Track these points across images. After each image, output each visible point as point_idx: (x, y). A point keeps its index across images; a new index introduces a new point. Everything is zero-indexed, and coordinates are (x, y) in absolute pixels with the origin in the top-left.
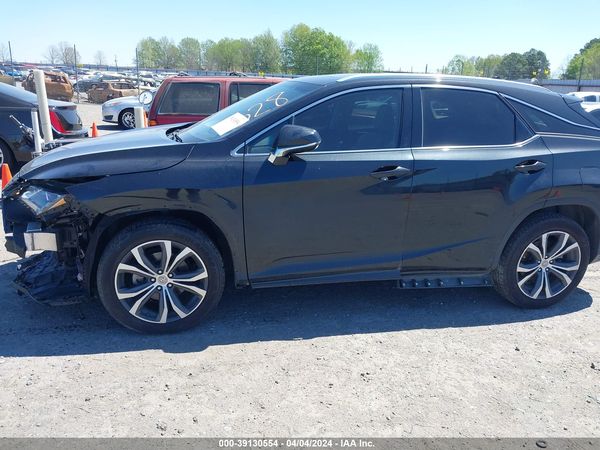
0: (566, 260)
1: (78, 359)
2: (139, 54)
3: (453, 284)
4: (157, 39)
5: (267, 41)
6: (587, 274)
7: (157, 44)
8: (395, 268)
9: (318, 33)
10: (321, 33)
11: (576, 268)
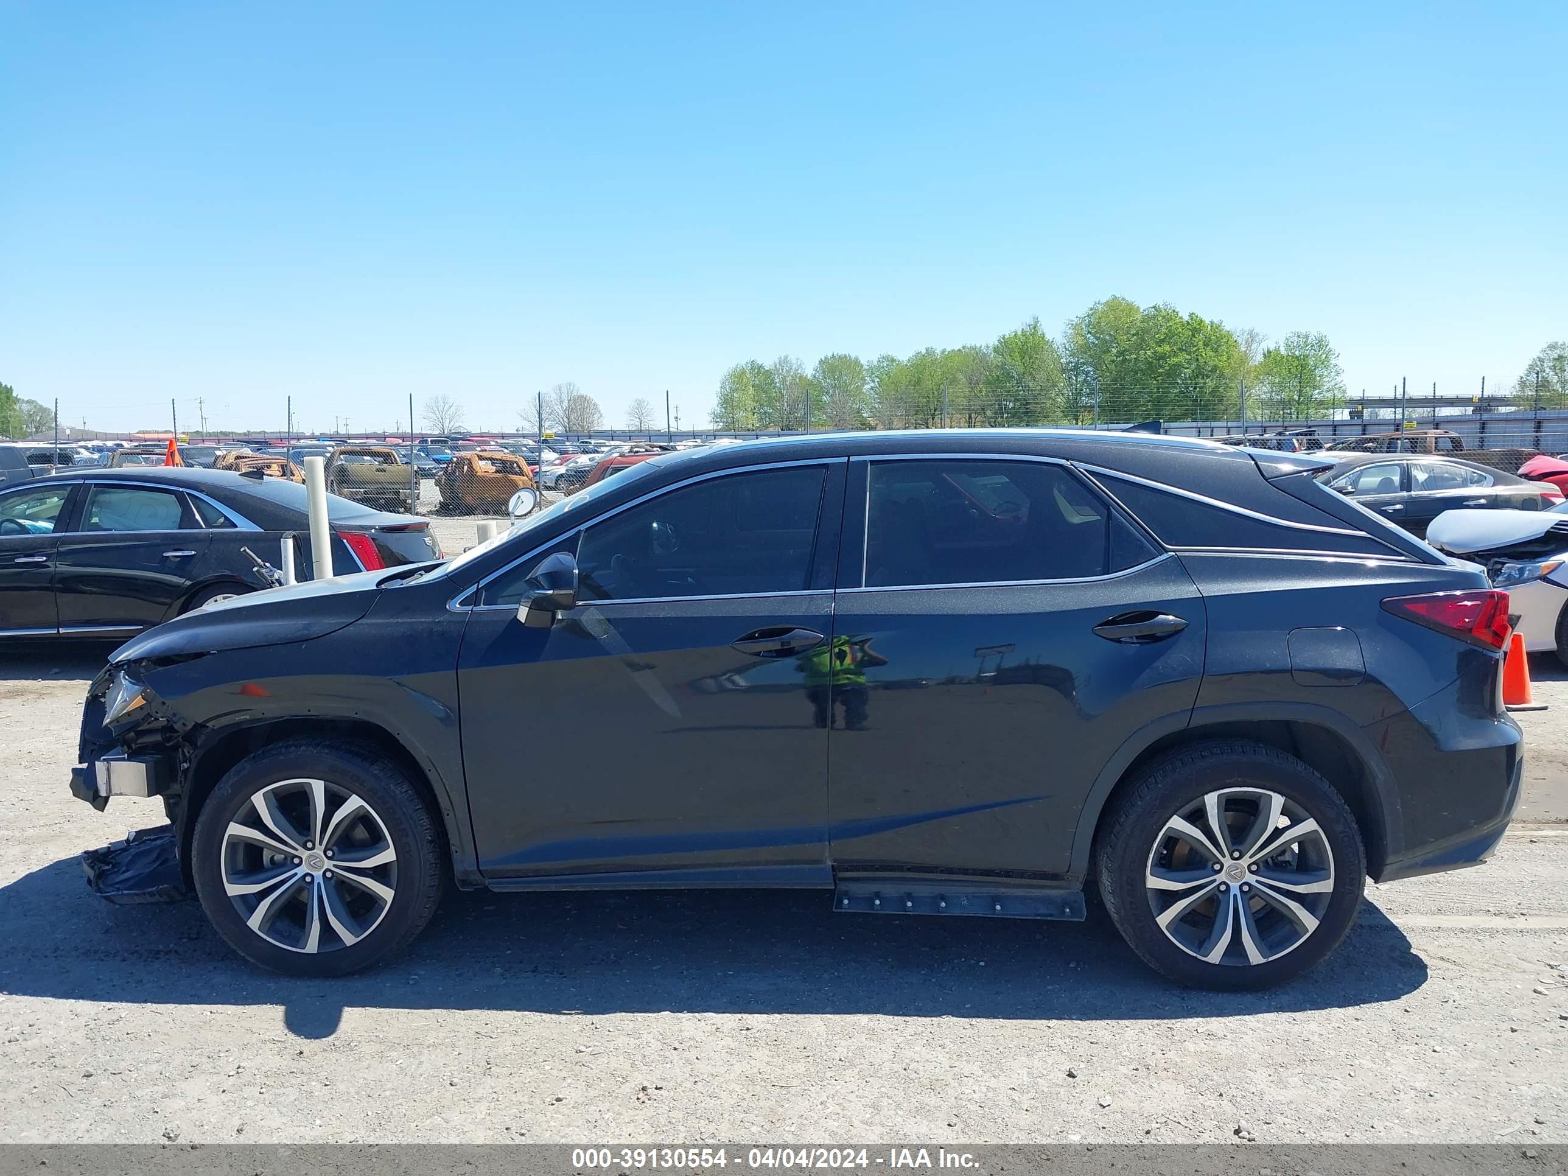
1: (124, 1009)
2: (728, 402)
4: (768, 363)
5: (1029, 347)
7: (768, 374)
9: (1161, 317)
10: (1168, 318)
11: (1324, 887)
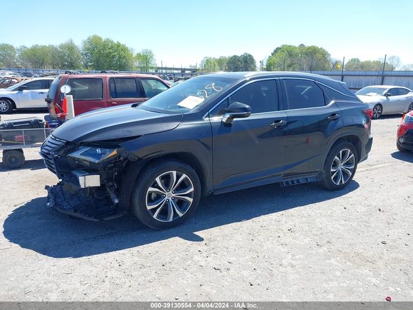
0: (348, 164)
3: (304, 182)
5: (70, 48)
6: (357, 170)
8: (280, 175)
9: (109, 42)
10: (111, 42)
11: (353, 167)
